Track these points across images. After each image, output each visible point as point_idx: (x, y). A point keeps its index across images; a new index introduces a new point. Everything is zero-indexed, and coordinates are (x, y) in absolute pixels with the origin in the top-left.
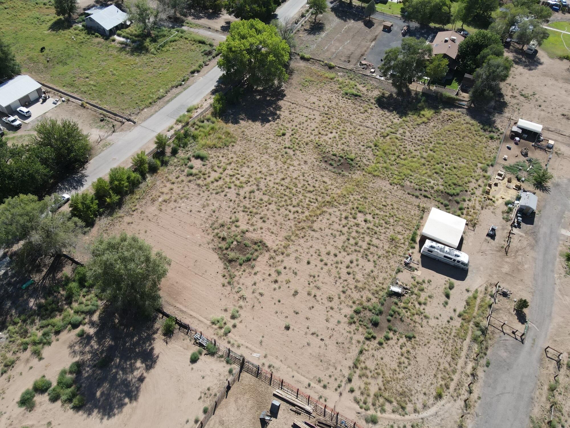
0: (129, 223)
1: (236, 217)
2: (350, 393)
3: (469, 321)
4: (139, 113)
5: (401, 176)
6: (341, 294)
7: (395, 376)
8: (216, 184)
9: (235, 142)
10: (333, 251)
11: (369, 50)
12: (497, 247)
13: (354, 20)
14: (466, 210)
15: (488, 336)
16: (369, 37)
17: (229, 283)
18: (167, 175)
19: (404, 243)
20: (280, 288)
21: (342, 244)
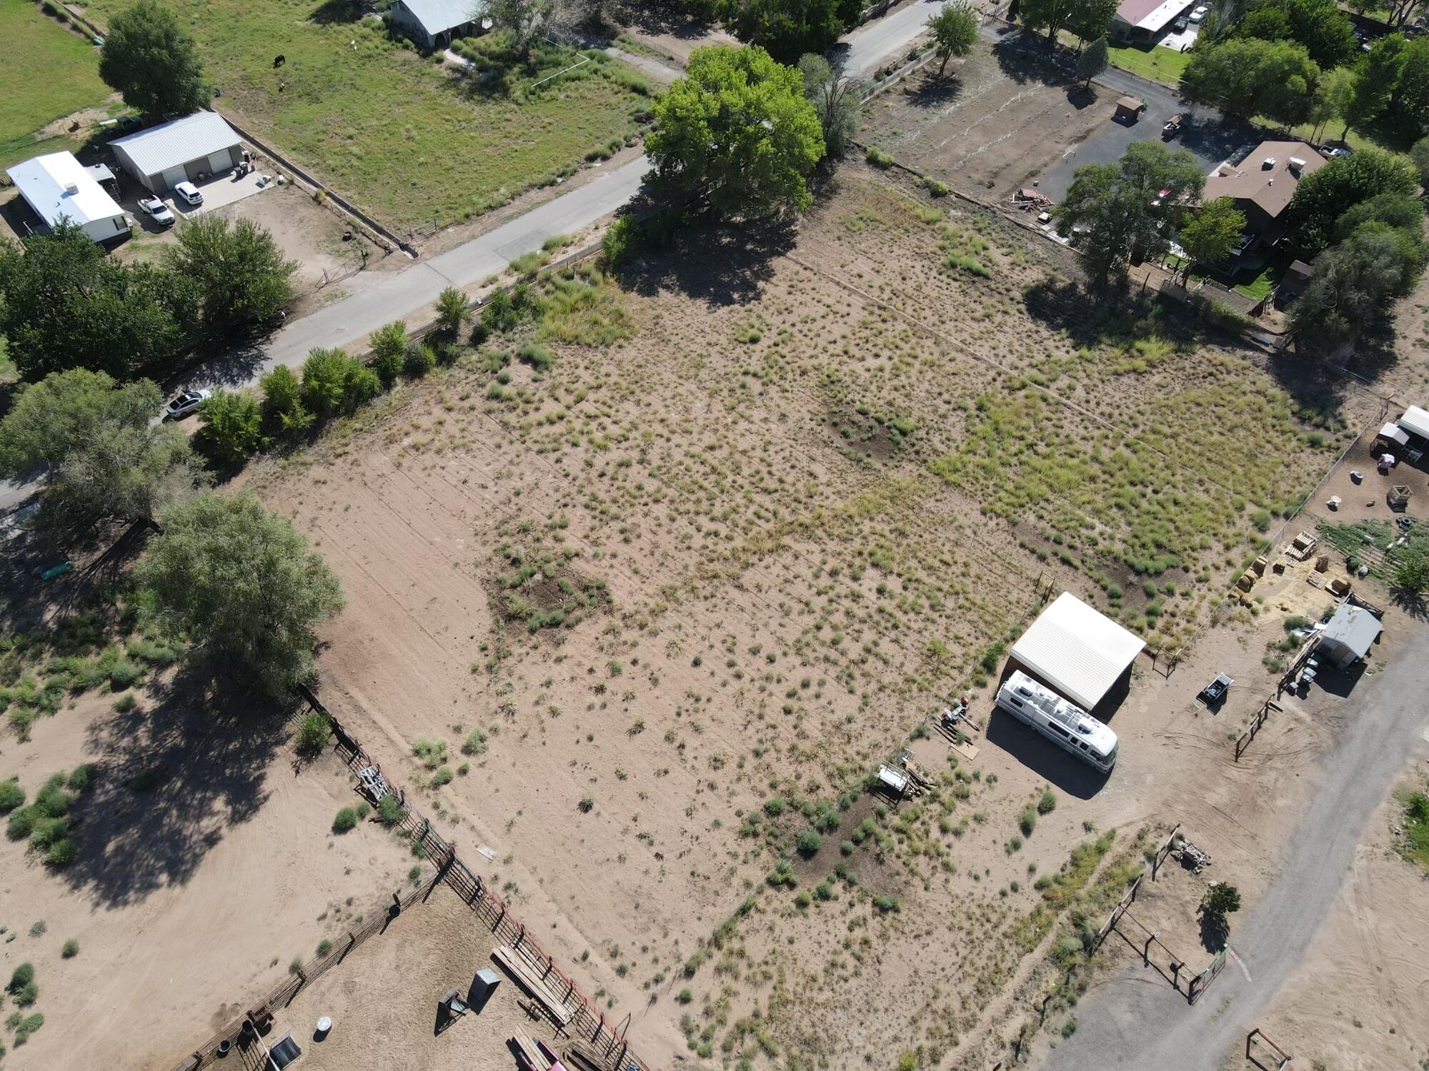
0: (317, 482)
1: (563, 516)
2: (677, 1004)
3: (1062, 907)
4: (433, 234)
5: (1018, 497)
6: (750, 757)
7: (808, 994)
8: (547, 429)
9: (626, 338)
10: (769, 647)
11: (1056, 164)
12: (1215, 734)
13: (1045, 82)
14: (1166, 617)
15: (1097, 958)
16: (1069, 131)
17: (489, 668)
18: (443, 388)
19: (960, 669)
20: (604, 706)
21: (798, 635)
